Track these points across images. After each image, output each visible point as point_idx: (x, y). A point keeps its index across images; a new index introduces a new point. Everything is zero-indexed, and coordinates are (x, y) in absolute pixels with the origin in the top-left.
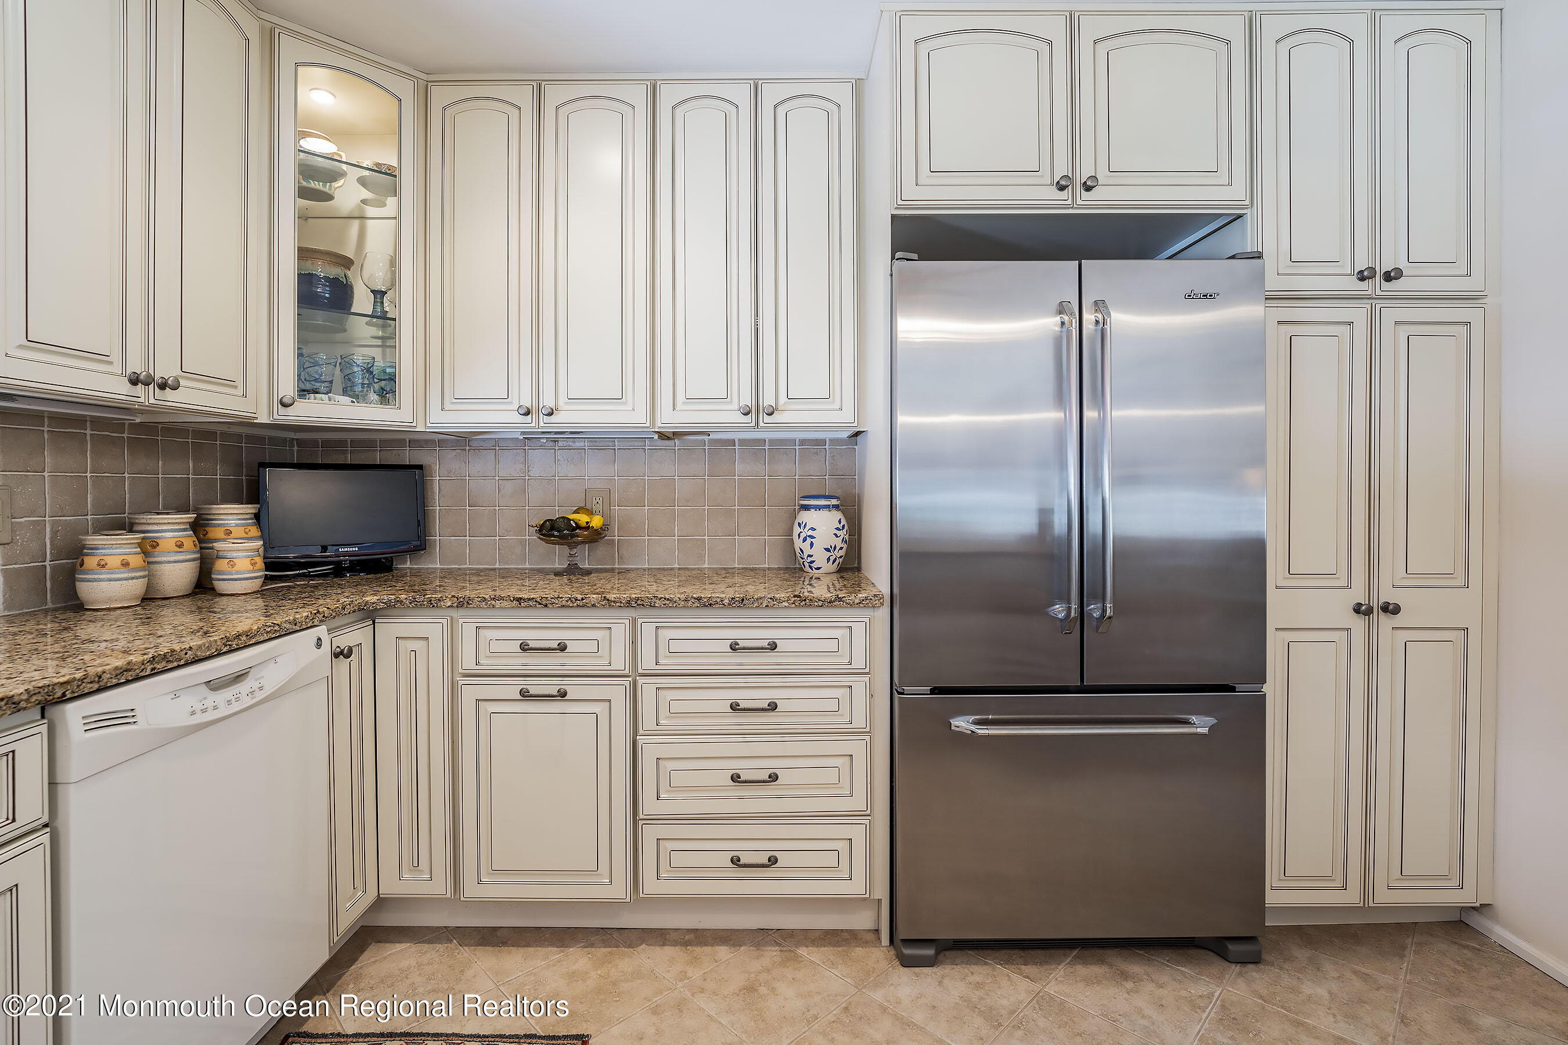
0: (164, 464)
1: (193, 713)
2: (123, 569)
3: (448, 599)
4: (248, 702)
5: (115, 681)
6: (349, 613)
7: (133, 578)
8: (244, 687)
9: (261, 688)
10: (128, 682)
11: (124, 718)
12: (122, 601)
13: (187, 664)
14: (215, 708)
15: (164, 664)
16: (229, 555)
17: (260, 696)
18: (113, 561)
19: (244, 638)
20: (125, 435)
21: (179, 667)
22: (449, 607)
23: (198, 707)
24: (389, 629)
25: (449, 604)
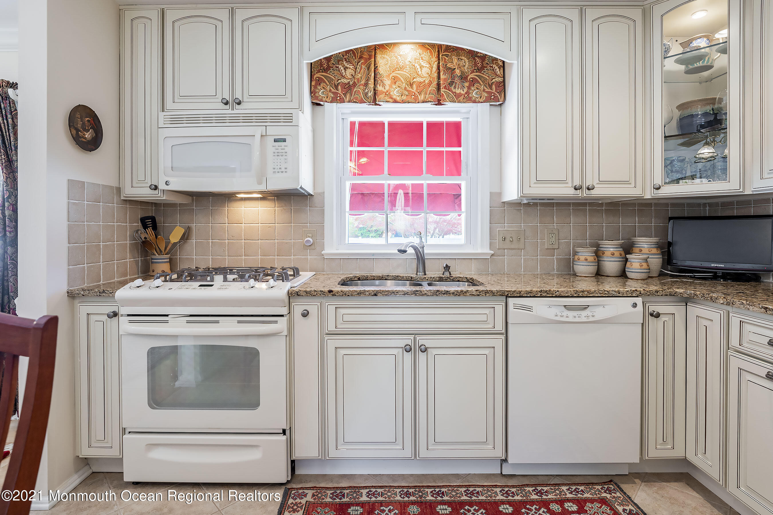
0: (622, 219)
1: (556, 316)
2: (585, 261)
3: (721, 299)
4: (585, 320)
5: (526, 295)
6: (662, 295)
7: (589, 265)
8: (584, 313)
9: (593, 316)
10: (530, 297)
11: (529, 309)
12: (585, 274)
13: (556, 297)
14: (567, 317)
15: (546, 294)
16: (632, 260)
17: (591, 319)
18: (582, 258)
19: (586, 293)
20: (604, 208)
21: (552, 297)
22: (721, 304)
23: (559, 314)
24: (694, 310)
25: (722, 302)
